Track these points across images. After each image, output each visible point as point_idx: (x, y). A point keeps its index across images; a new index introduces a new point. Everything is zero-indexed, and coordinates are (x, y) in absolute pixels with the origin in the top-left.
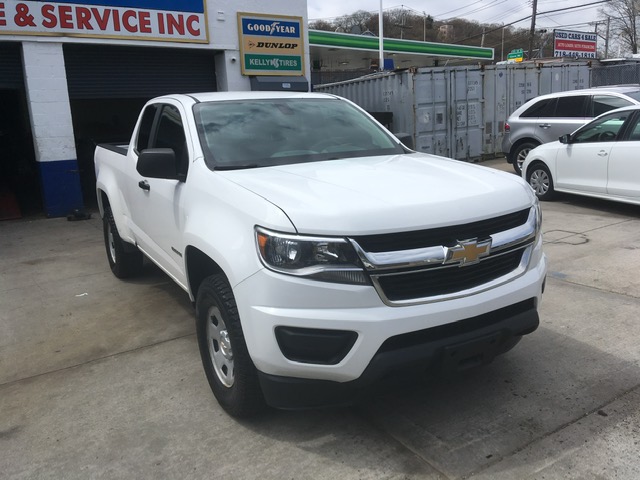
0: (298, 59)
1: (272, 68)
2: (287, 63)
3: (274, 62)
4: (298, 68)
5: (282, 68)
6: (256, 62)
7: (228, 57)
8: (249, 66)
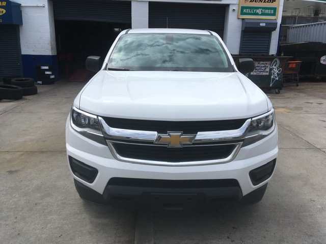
0: (275, 9)
1: (257, 14)
2: (267, 11)
3: (259, 11)
4: (274, 14)
5: (263, 14)
6: (248, 11)
7: (231, 8)
8: (242, 13)
